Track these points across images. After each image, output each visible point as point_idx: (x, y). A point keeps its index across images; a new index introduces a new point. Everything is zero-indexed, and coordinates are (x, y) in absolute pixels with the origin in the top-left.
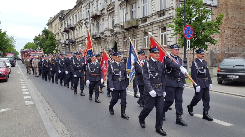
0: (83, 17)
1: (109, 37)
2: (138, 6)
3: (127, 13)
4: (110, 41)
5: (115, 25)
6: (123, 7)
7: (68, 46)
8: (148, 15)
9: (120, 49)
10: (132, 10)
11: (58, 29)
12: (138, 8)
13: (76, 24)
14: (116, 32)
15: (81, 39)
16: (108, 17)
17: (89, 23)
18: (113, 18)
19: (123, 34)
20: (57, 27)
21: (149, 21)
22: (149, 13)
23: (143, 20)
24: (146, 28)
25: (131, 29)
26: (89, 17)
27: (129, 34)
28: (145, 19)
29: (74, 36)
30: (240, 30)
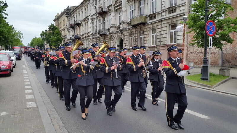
0: (89, 13)
1: (114, 33)
2: (146, 2)
3: (135, 10)
4: (115, 38)
5: (122, 21)
6: (131, 3)
7: (73, 42)
8: (157, 12)
9: (126, 46)
10: (140, 7)
11: (65, 25)
12: (146, 5)
13: (82, 20)
14: (123, 29)
15: (87, 35)
16: (115, 13)
17: (95, 19)
18: (120, 14)
19: (130, 31)
20: (63, 23)
21: (158, 18)
22: (159, 10)
24: (155, 25)
25: (139, 25)
26: (96, 14)
27: (136, 31)
28: (153, 16)
29: (80, 32)
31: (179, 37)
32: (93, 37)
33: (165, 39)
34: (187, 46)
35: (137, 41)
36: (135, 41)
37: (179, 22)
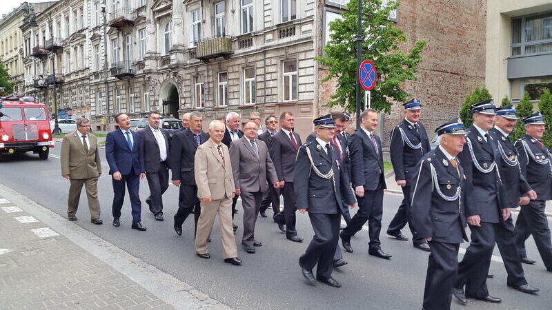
0: (85, 22)
1: (156, 73)
2: (230, 9)
3: (204, 22)
4: (159, 84)
5: (174, 46)
6: (194, 7)
7: (41, 93)
8: (254, 30)
9: (186, 105)
10: (217, 16)
11: (16, 49)
12: (230, 13)
13: (68, 39)
14: (177, 64)
15: (81, 76)
16: (156, 26)
17: (102, 38)
18: (166, 30)
19: (193, 70)
20: (11, 43)
21: (257, 45)
22: (258, 26)
23: (243, 42)
24: (251, 59)
25: (215, 58)
26: (103, 25)
27: (208, 71)
28: (247, 39)
29: (61, 68)
30: (436, 73)
31: (301, 88)
32: (99, 80)
33: (274, 91)
34: (317, 106)
35: (211, 92)
36: (207, 93)
37: (302, 56)
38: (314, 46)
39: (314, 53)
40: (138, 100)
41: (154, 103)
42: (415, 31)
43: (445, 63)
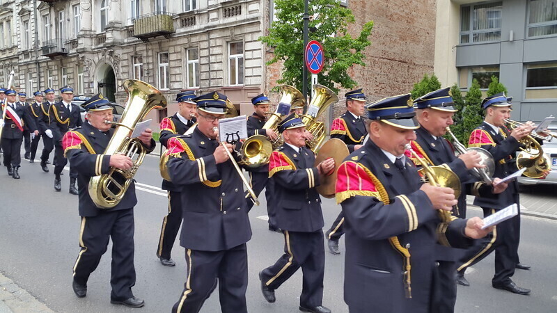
1: (90, 53)
4: (93, 64)
5: (110, 23)
8: (197, 8)
14: (113, 43)
15: (8, 54)
16: (91, 2)
17: (32, 13)
18: (103, 6)
19: (131, 50)
21: (200, 24)
22: (202, 4)
23: (186, 20)
24: (194, 39)
25: (155, 37)
27: (147, 51)
28: (190, 17)
30: (385, 60)
31: (248, 72)
32: (29, 60)
33: (220, 75)
34: (265, 91)
35: (151, 74)
36: (146, 75)
37: (249, 38)
38: (261, 27)
39: (261, 35)
40: (71, 82)
41: (89, 85)
42: (364, 17)
43: (393, 51)
